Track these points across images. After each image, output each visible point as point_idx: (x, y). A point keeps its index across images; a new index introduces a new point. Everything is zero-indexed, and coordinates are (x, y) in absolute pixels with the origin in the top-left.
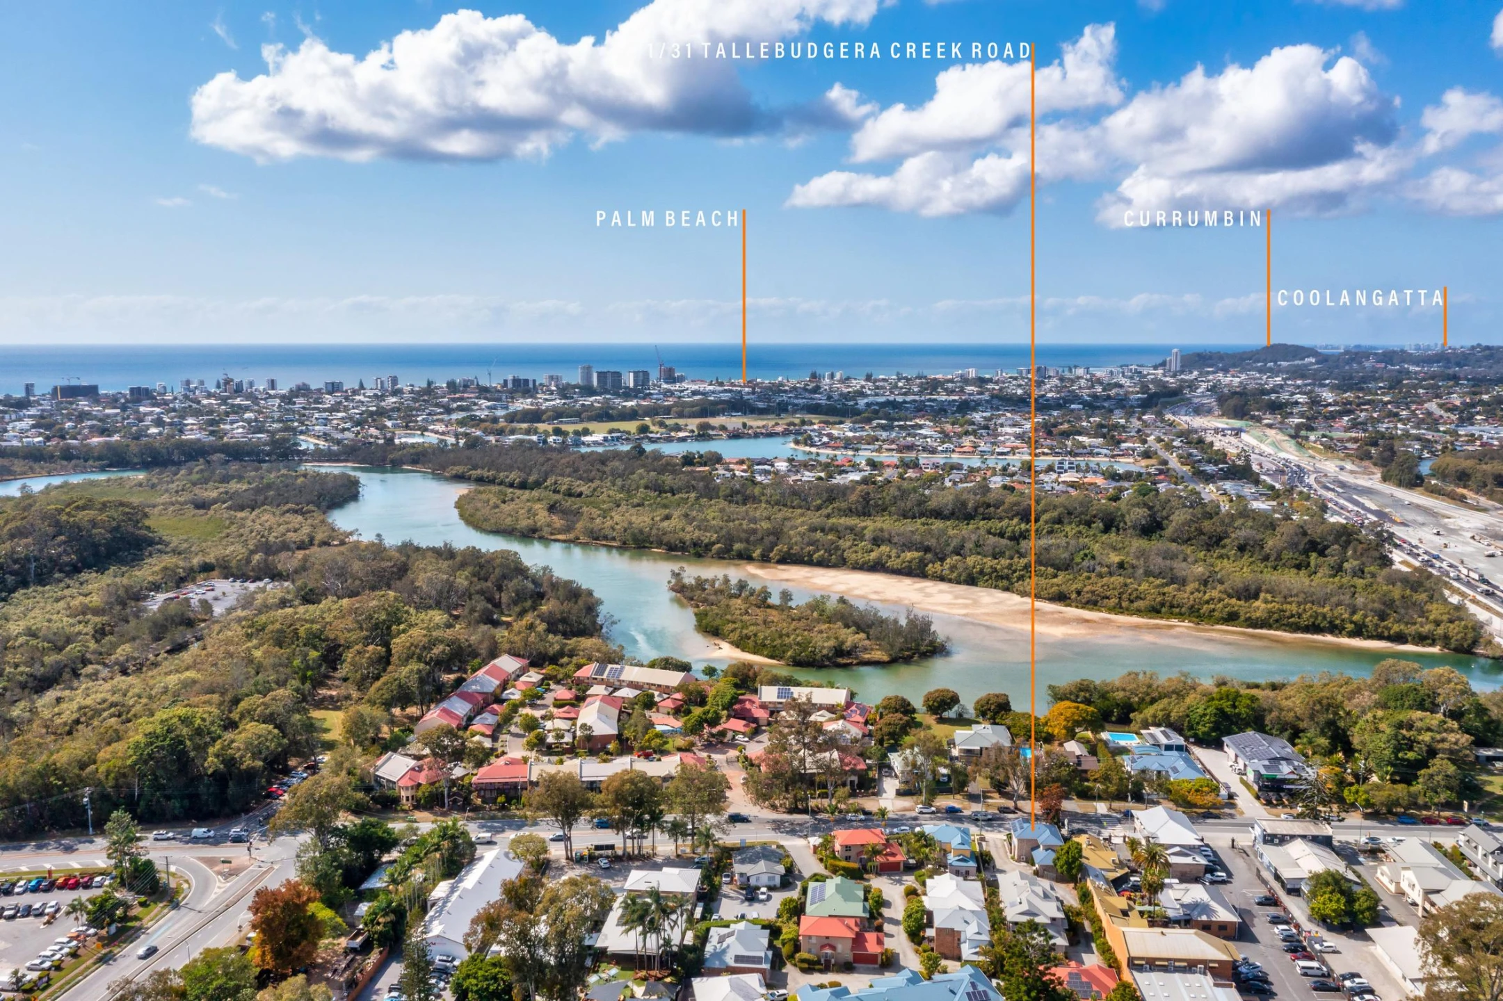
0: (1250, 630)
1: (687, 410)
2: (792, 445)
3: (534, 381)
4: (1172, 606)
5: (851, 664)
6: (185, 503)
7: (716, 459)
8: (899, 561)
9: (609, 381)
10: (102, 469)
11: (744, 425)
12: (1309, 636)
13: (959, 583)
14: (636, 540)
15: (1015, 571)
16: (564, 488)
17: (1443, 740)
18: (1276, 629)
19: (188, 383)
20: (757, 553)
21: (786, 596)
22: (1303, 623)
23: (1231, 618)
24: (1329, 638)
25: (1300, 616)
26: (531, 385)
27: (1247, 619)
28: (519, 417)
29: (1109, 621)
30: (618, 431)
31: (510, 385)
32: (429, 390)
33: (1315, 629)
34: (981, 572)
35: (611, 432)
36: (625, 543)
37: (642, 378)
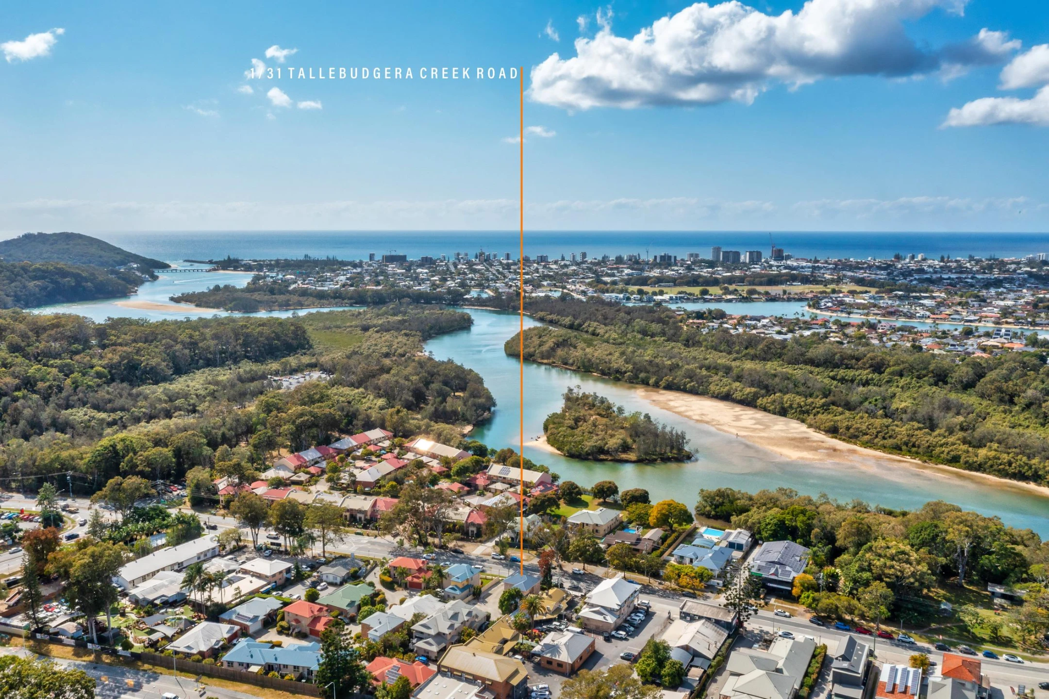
0: (967, 472)
1: (757, 280)
2: (807, 308)
3: (675, 257)
4: (914, 446)
5: (606, 460)
6: (356, 327)
7: (721, 315)
8: (740, 394)
9: (731, 258)
10: (351, 305)
11: (785, 292)
12: (1014, 482)
13: (774, 413)
14: (584, 366)
15: (814, 408)
16: (591, 329)
17: (892, 567)
18: (989, 473)
19: (458, 254)
20: (652, 381)
21: (620, 410)
22: (1011, 470)
23: (954, 460)
24: (1032, 486)
25: (1010, 464)
26: (673, 260)
27: (966, 462)
28: (633, 281)
29: (854, 452)
30: (685, 293)
31: (658, 260)
32: (605, 260)
33: (1020, 476)
34: (791, 406)
35: (680, 293)
36: (579, 368)
37: (756, 258)
